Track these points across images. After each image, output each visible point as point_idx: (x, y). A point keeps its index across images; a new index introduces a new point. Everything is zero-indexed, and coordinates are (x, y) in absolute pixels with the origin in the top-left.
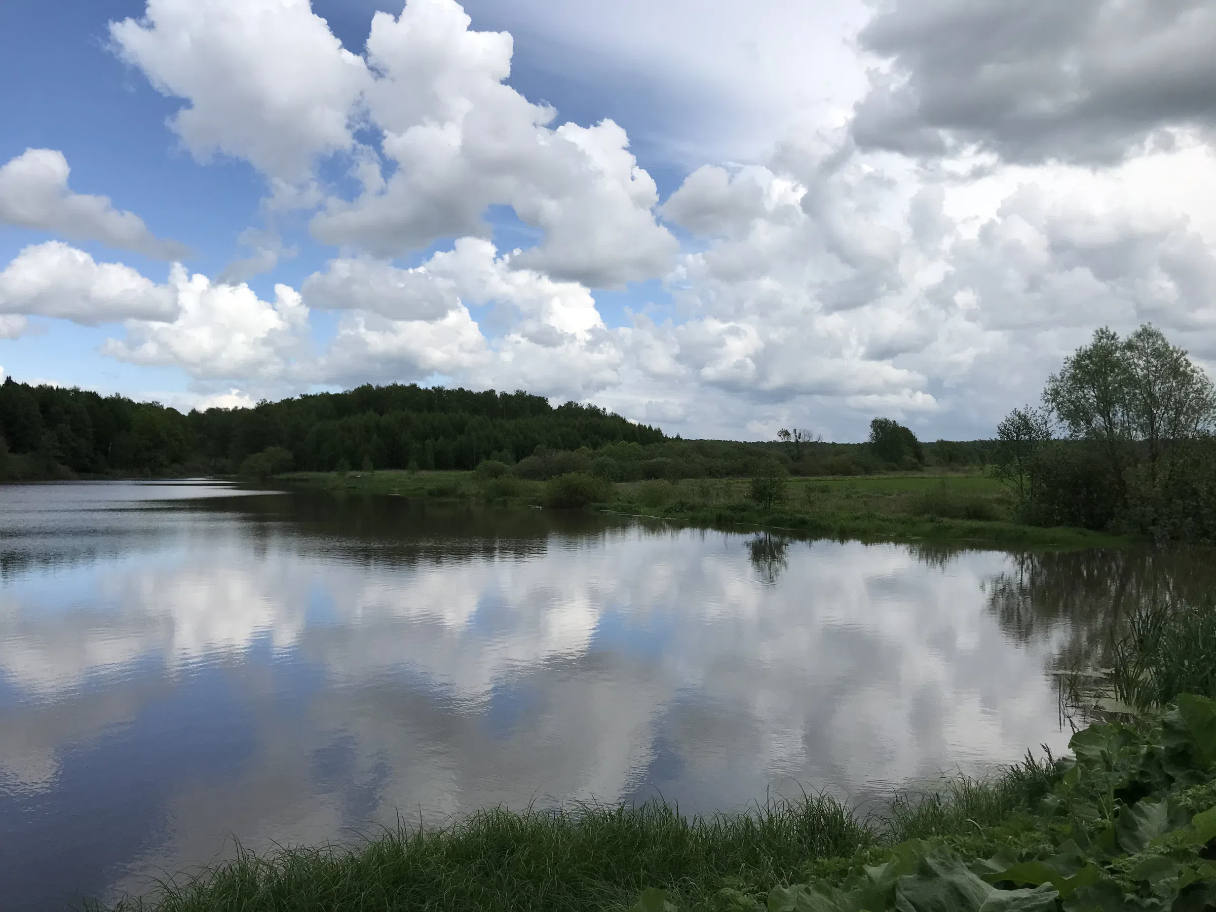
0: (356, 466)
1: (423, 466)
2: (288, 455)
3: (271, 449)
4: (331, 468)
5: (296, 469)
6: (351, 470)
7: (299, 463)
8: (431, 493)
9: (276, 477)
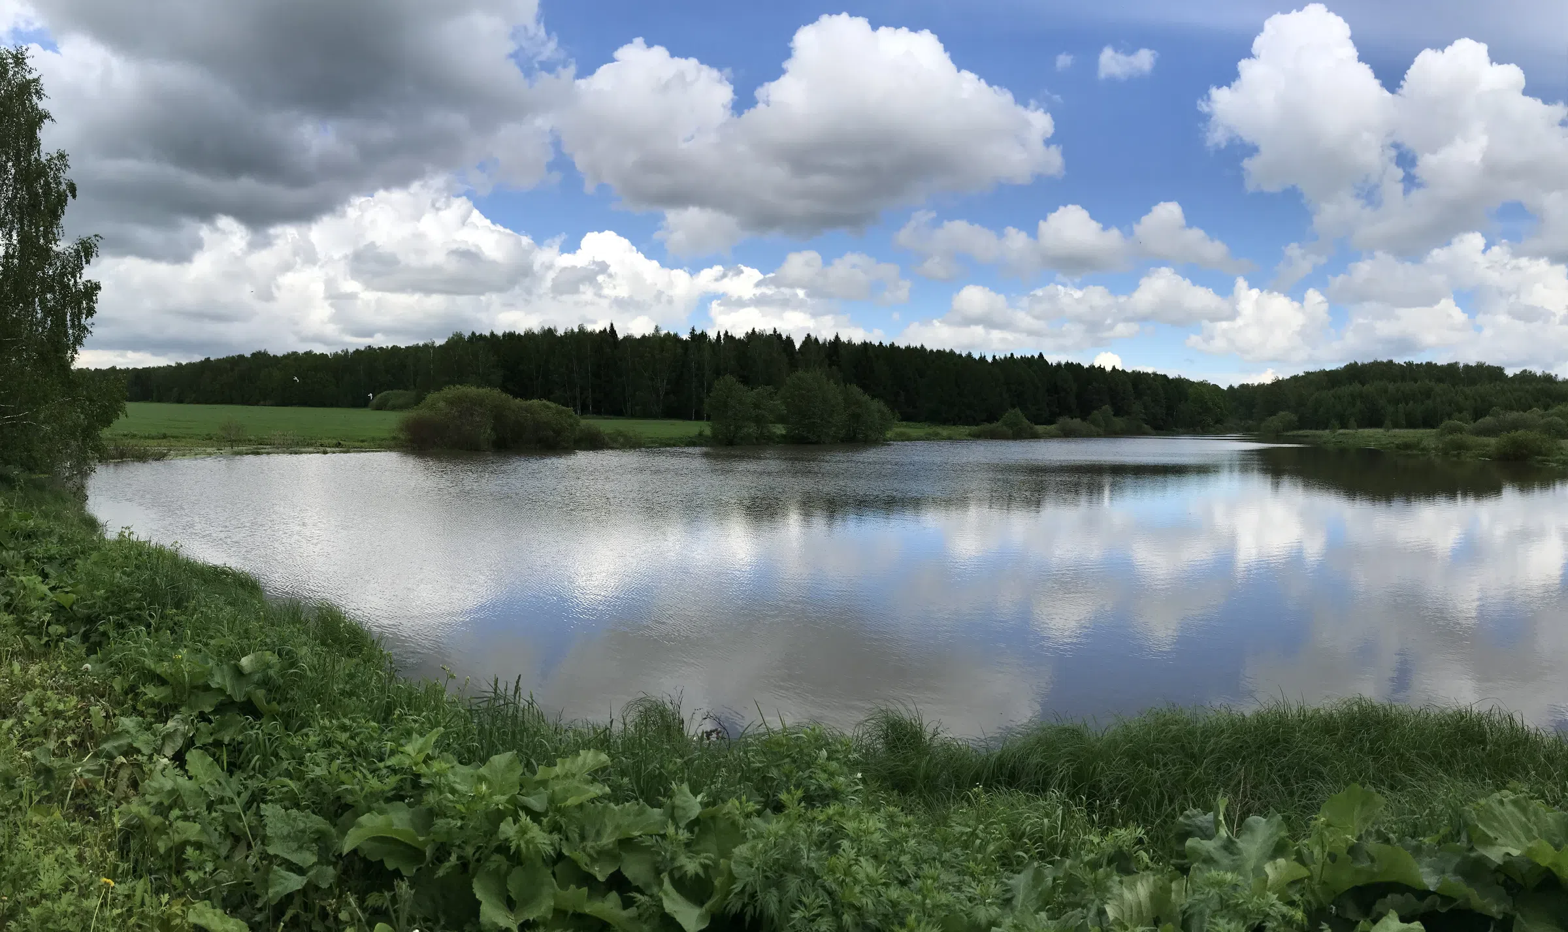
0: (1344, 426)
1: (1396, 425)
2: (1294, 417)
3: (1282, 413)
4: (1326, 428)
5: (1300, 429)
6: (1339, 429)
7: (1303, 424)
8: (1398, 446)
9: (1285, 434)
